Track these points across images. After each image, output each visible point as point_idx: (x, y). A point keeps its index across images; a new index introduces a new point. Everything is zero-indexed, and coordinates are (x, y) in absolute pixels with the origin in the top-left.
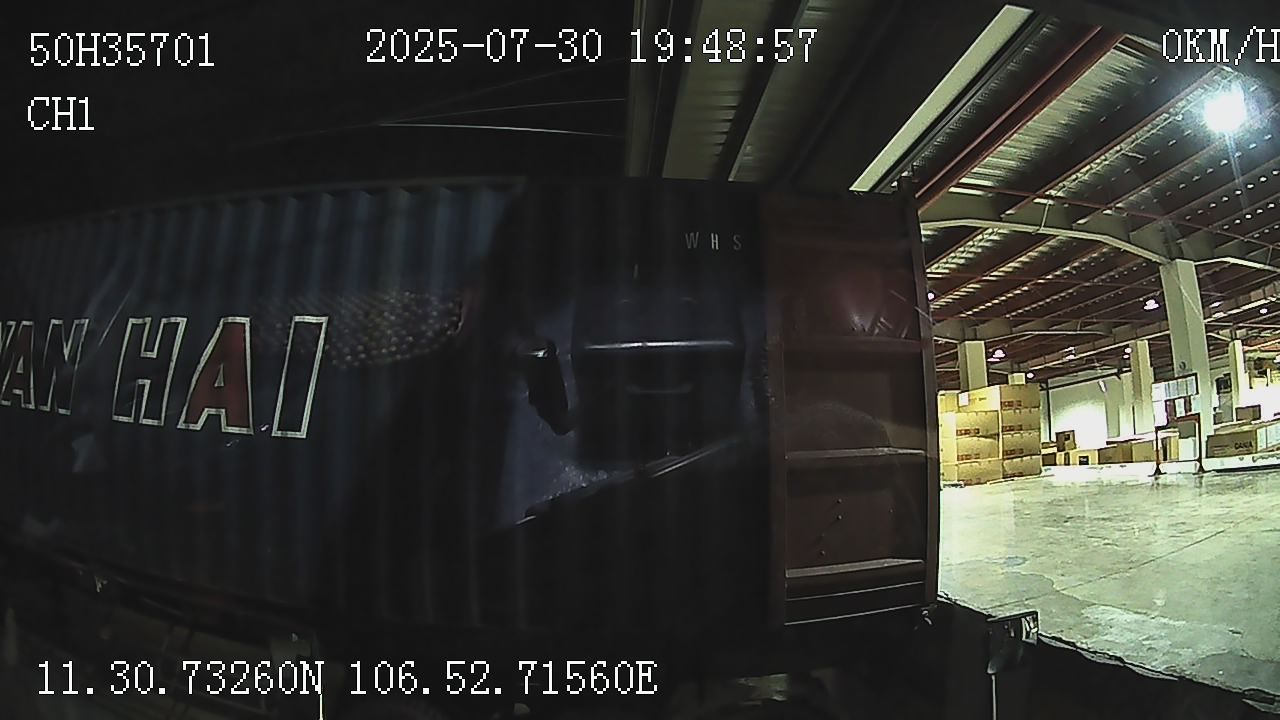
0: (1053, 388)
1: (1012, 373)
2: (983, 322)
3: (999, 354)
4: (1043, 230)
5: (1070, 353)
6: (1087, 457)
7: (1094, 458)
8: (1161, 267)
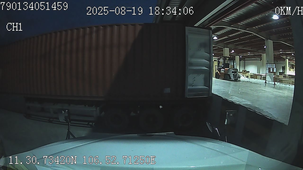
0: (246, 60)
1: (236, 56)
2: (229, 44)
3: (233, 51)
4: (239, 30)
5: (249, 54)
6: (248, 76)
7: (250, 76)
8: (265, 41)
